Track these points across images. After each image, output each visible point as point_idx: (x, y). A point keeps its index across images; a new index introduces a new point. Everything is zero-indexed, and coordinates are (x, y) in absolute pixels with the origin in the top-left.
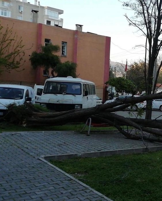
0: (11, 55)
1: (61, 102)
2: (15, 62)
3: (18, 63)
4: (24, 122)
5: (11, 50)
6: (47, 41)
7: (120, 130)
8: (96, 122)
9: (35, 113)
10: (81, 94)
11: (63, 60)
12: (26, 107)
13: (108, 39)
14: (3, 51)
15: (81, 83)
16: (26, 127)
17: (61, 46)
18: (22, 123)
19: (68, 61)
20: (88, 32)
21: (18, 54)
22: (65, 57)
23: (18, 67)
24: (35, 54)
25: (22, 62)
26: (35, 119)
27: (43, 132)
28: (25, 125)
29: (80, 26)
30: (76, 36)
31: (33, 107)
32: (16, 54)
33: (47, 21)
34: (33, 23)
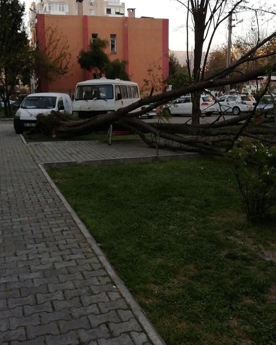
0: (58, 60)
1: (92, 109)
2: (63, 67)
3: (66, 68)
4: (53, 133)
5: (58, 53)
6: (94, 36)
7: (143, 137)
8: (119, 129)
9: (63, 122)
10: (113, 98)
11: (112, 59)
12: (54, 116)
13: (165, 22)
14: (50, 55)
15: (113, 84)
16: (56, 137)
17: (110, 40)
18: (52, 135)
19: (118, 59)
20: (142, 17)
21: (65, 56)
22: (115, 53)
23: (66, 72)
24: (83, 54)
25: (69, 66)
26: (63, 129)
27: (67, 142)
28: (54, 136)
29: (132, 9)
30: (126, 25)
31: (61, 116)
32: (63, 58)
33: (107, 9)
34: (79, 16)
